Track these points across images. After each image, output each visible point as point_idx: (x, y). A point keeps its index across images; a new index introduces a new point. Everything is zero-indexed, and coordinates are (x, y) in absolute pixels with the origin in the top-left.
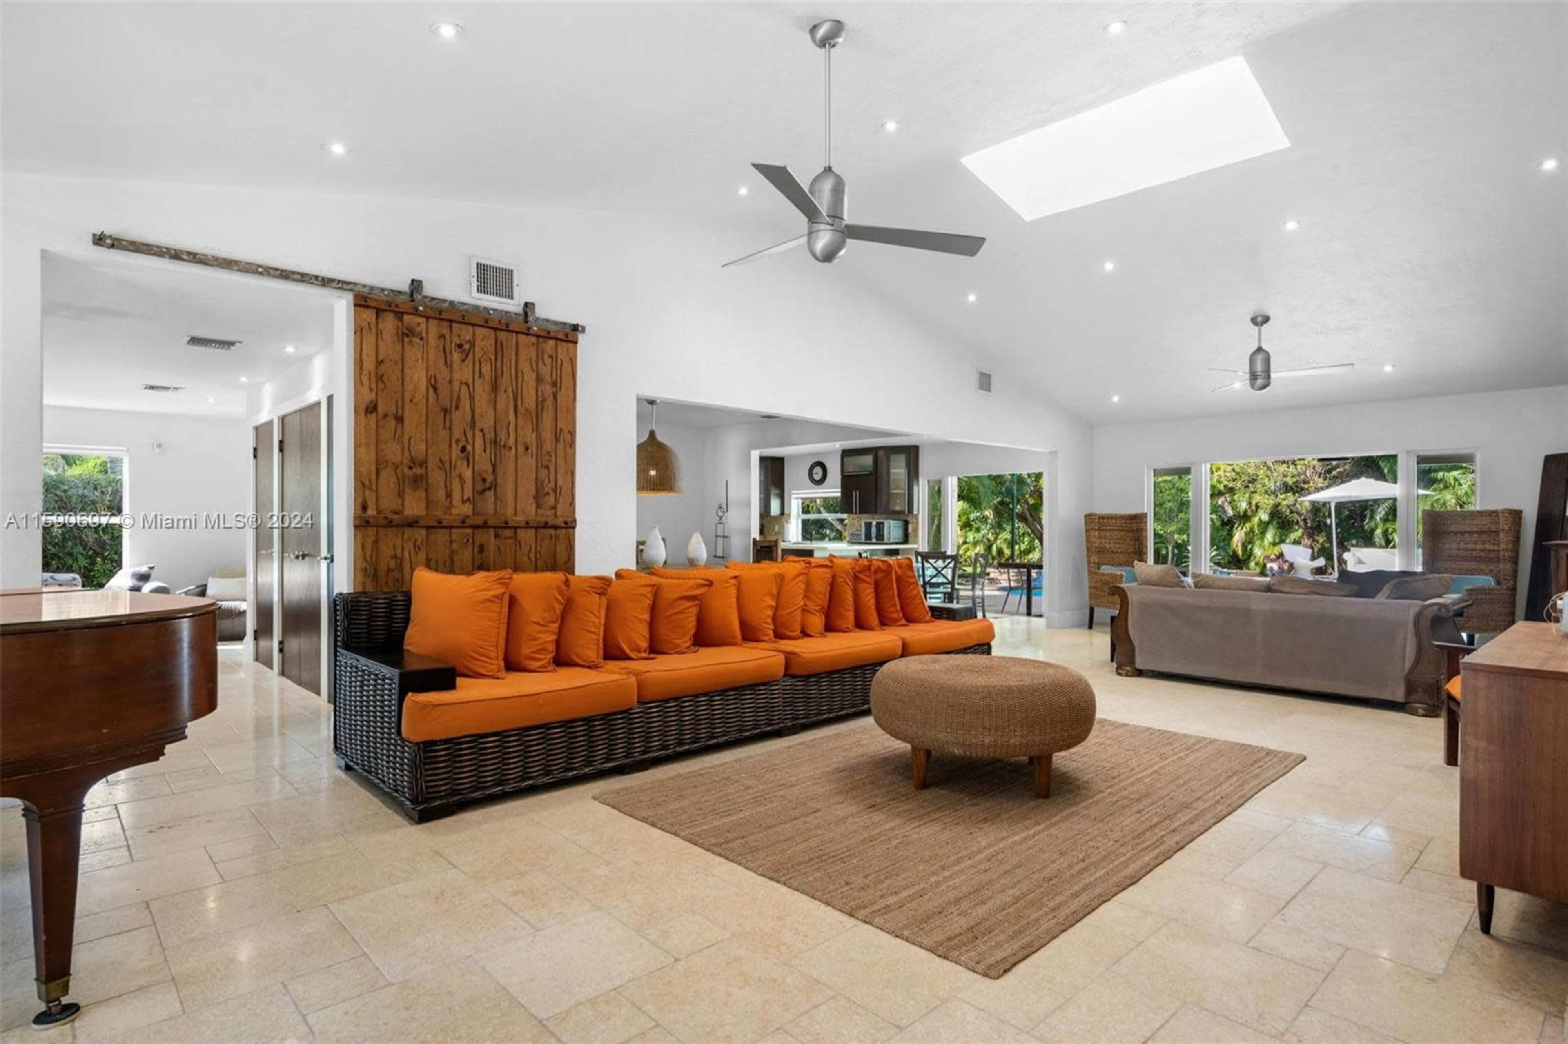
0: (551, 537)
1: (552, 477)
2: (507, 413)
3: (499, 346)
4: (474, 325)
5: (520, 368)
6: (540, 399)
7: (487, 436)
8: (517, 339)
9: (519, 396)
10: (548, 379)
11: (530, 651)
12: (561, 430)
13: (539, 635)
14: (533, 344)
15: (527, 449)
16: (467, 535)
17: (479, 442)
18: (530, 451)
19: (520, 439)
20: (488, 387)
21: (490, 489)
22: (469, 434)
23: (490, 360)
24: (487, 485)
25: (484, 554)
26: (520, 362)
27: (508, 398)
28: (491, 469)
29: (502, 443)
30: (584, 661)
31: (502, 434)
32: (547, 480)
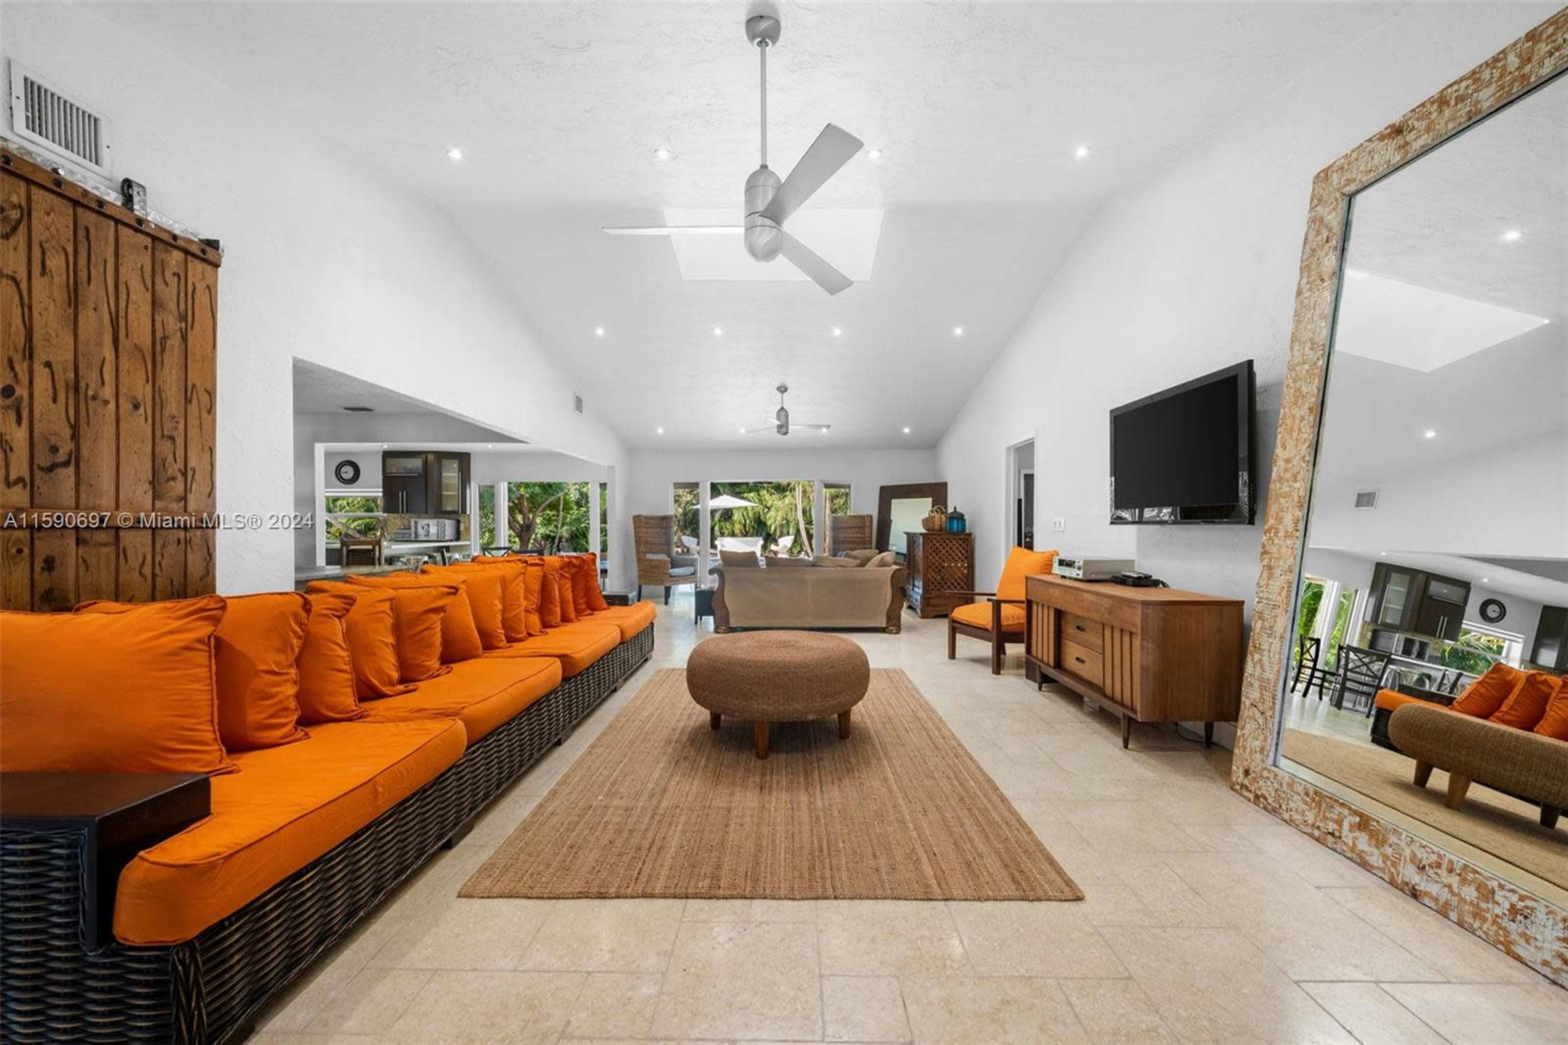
0: (179, 542)
1: (180, 452)
2: (100, 344)
3: (81, 234)
4: (29, 182)
5: (122, 279)
6: (159, 335)
7: (59, 376)
8: (116, 231)
9: (122, 322)
10: (173, 306)
11: (263, 715)
12: (194, 386)
13: (275, 690)
14: (146, 248)
15: (136, 407)
16: (18, 540)
17: (42, 382)
18: (141, 410)
19: (123, 390)
20: (60, 296)
21: (66, 464)
22: (22, 369)
23: (65, 250)
24: (62, 457)
25: (54, 574)
26: (122, 270)
27: (100, 319)
28: (67, 432)
29: (91, 393)
30: (340, 713)
31: (90, 378)
32: (171, 457)
